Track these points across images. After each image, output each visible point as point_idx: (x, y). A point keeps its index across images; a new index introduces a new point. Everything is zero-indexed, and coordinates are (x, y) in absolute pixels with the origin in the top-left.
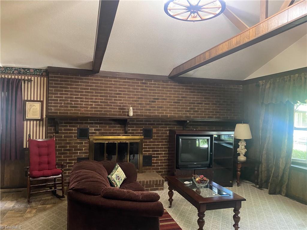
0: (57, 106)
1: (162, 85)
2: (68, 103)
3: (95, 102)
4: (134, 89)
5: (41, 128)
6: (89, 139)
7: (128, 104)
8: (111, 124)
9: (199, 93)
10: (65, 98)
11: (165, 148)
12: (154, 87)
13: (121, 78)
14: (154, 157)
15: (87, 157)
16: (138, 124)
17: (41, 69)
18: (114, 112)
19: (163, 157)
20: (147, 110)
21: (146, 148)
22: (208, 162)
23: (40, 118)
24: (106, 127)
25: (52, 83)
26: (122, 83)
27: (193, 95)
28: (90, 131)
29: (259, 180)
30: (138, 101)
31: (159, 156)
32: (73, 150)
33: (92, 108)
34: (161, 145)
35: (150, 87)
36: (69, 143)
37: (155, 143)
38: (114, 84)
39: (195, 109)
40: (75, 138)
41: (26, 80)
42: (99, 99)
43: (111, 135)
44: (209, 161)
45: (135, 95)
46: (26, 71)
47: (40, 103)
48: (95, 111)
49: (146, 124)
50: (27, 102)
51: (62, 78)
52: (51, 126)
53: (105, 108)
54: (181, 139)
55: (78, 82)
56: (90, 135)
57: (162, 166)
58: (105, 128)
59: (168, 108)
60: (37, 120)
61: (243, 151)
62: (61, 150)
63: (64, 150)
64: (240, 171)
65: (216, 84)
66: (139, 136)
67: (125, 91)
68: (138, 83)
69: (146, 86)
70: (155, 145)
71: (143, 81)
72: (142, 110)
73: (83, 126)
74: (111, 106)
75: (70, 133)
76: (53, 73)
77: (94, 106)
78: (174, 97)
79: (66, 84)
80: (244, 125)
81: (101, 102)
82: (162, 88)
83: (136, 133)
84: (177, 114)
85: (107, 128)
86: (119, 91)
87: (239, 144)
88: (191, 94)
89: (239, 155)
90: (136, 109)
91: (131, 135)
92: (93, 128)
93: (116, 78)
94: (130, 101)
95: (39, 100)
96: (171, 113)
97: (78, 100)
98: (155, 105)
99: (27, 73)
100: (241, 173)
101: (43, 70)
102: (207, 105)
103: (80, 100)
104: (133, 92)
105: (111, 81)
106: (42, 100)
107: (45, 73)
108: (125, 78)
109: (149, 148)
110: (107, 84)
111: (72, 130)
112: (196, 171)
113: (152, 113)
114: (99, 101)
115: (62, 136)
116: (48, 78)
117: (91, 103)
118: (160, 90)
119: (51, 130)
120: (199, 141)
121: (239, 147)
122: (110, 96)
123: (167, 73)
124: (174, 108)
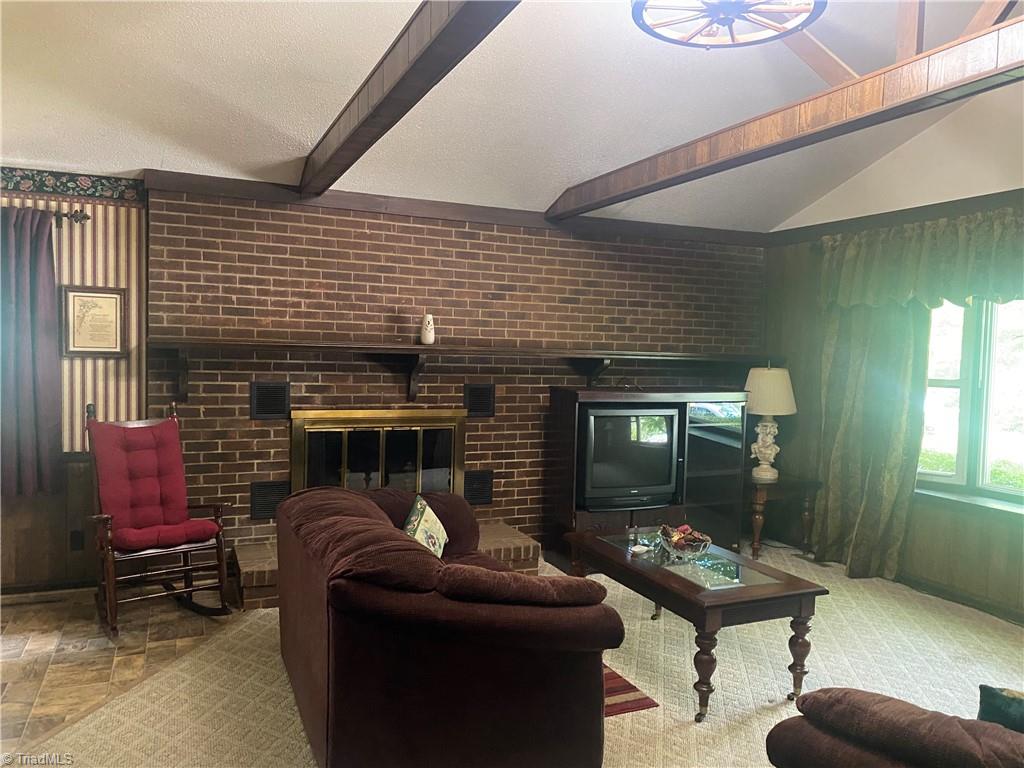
0: (179, 309)
1: (526, 241)
2: (216, 299)
3: (308, 295)
4: (437, 253)
5: (123, 384)
6: (290, 420)
7: (418, 302)
8: (362, 369)
9: (637, 269)
10: (208, 279)
11: (533, 446)
12: (499, 248)
13: (392, 217)
14: (500, 476)
15: (285, 479)
16: (448, 370)
17: (120, 179)
18: (371, 328)
19: (528, 474)
20: (477, 323)
21: (474, 448)
22: (671, 487)
23: (118, 350)
24: (344, 379)
25: (160, 230)
26: (395, 234)
27: (620, 277)
28: (292, 395)
29: (815, 539)
30: (448, 293)
31: (515, 470)
32: (238, 456)
33: (298, 315)
34: (523, 437)
35: (488, 247)
36: (223, 435)
37: (503, 430)
38: (370, 237)
39: (624, 321)
40: (242, 418)
41: (66, 215)
42: (321, 285)
43: (364, 405)
44: (673, 484)
45: (439, 273)
46: (64, 184)
47: (118, 297)
48: (308, 325)
49: (474, 371)
50: (71, 295)
51: (195, 210)
52: (159, 377)
53: (341, 316)
54: (592, 418)
55: (250, 226)
56: (292, 405)
57: (524, 502)
58: (344, 384)
59: (542, 317)
60: (106, 356)
61: (769, 452)
62: (196, 458)
63: (207, 458)
64: (762, 513)
65: (687, 243)
66: (451, 408)
67: (406, 261)
68: (449, 234)
69: (473, 246)
70: (504, 437)
71: (464, 228)
72: (462, 323)
73: (269, 377)
74: (362, 308)
75: (225, 400)
76: (162, 192)
77: (303, 309)
78: (561, 282)
79: (207, 233)
80: (775, 372)
81: (328, 297)
82: (525, 251)
83: (444, 400)
84: (572, 337)
85: (350, 383)
86: (388, 259)
87: (758, 430)
88: (612, 274)
89: (756, 463)
90: (444, 322)
91: (426, 405)
92: (304, 384)
93: (376, 215)
94: (422, 292)
95: (111, 285)
96: (552, 335)
97: (252, 287)
98: (504, 306)
99: (69, 189)
100: (764, 518)
101: (124, 182)
102: (661, 310)
103: (256, 287)
104: (434, 263)
105: (361, 225)
106: (123, 285)
107: (130, 191)
108: (406, 218)
109: (483, 447)
110: (346, 234)
111: (232, 389)
112: (635, 516)
113: (494, 333)
114: (322, 291)
115: (199, 410)
116: (144, 212)
117: (296, 299)
118: (517, 260)
119: (160, 389)
120: (637, 421)
121: (756, 441)
122: (357, 278)
123: (541, 204)
124: (561, 318)
